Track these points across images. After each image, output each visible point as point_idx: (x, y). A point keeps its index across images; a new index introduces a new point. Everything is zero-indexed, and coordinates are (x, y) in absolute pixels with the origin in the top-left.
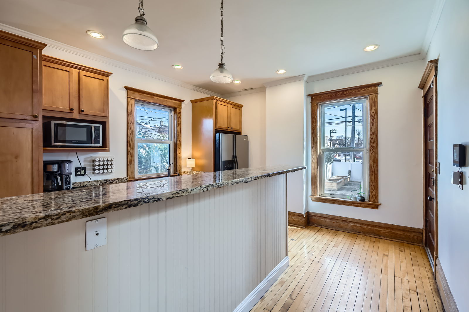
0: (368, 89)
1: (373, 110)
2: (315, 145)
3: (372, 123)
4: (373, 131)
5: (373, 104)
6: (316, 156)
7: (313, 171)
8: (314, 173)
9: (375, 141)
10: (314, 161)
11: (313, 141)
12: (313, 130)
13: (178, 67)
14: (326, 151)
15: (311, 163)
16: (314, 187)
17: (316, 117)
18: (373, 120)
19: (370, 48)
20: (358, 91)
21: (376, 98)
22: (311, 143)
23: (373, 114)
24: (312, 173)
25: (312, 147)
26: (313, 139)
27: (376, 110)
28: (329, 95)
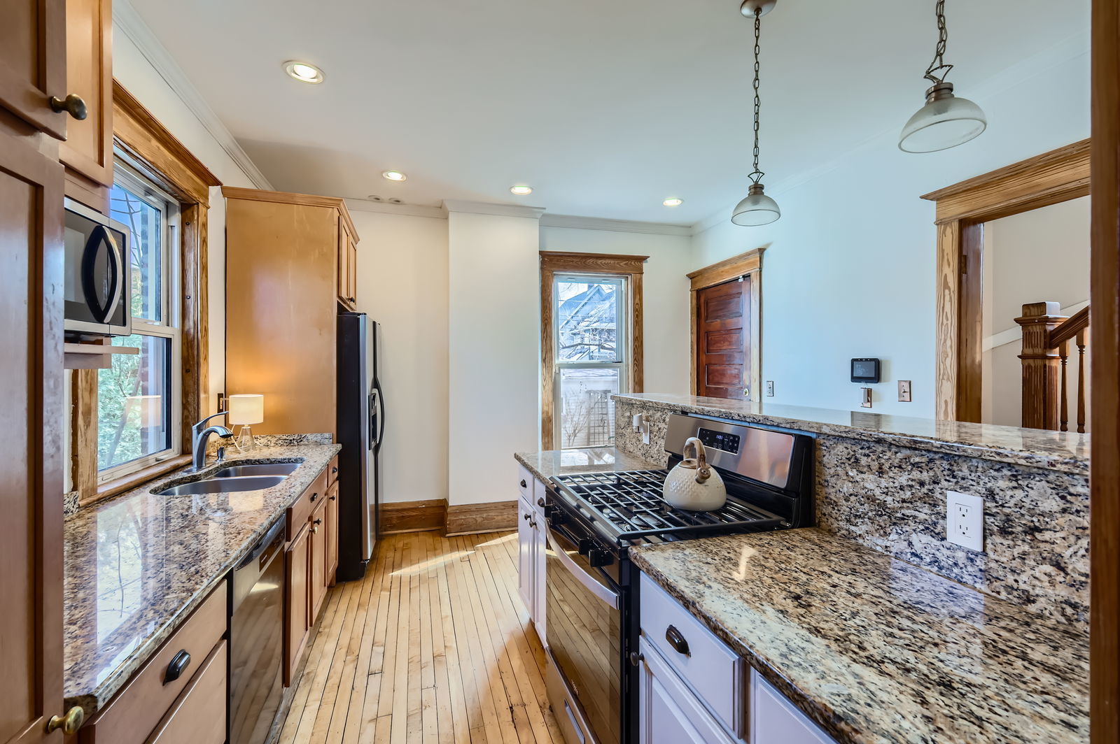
0: (631, 264)
1: (637, 301)
2: (549, 355)
3: (636, 322)
4: (637, 335)
5: (637, 290)
6: (551, 377)
7: (546, 408)
8: (548, 413)
9: (639, 350)
10: (547, 387)
11: (544, 348)
12: (546, 325)
13: (305, 73)
14: (564, 368)
15: (542, 393)
16: (546, 440)
17: (550, 298)
18: (637, 316)
19: (672, 202)
20: (618, 263)
21: (641, 280)
22: (542, 351)
23: (637, 307)
24: (543, 413)
25: (544, 360)
26: (544, 343)
27: (641, 299)
28: (574, 260)
